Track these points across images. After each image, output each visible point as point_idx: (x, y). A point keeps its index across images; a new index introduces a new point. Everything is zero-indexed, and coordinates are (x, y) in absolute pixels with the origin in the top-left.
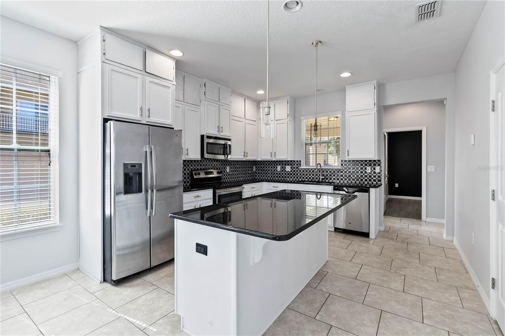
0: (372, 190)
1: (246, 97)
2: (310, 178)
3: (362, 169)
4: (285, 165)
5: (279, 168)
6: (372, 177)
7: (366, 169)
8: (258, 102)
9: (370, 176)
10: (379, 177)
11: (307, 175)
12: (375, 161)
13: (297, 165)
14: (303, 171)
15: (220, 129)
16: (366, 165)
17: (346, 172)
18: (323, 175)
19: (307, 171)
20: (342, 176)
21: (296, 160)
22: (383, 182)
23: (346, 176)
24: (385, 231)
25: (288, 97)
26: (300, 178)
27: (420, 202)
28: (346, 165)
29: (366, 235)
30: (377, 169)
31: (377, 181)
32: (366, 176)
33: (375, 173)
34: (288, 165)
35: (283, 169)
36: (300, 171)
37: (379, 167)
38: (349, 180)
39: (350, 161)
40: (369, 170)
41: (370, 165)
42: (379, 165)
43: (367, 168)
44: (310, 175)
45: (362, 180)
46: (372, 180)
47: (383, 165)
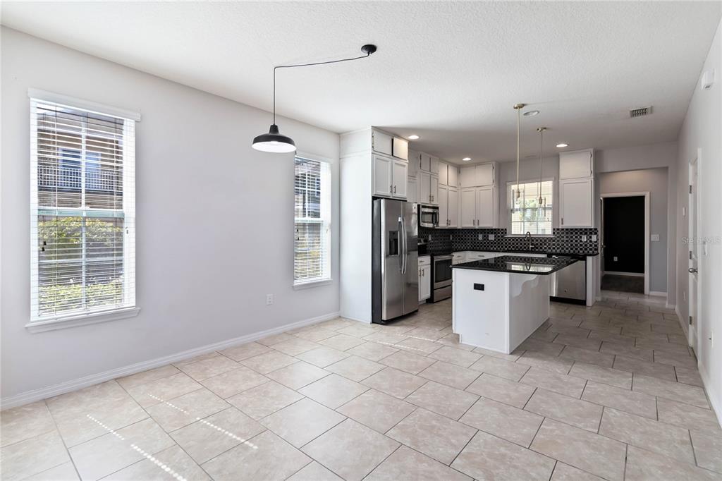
0: (589, 259)
1: (449, 164)
2: (517, 247)
3: (576, 237)
4: (488, 233)
5: (480, 237)
6: (588, 245)
7: (581, 237)
8: (459, 168)
9: (586, 245)
10: (596, 246)
11: (513, 244)
12: (591, 229)
13: (502, 233)
14: (510, 240)
15: (431, 198)
16: (581, 233)
17: (558, 241)
18: (532, 244)
19: (513, 240)
20: (554, 245)
21: (501, 228)
22: (599, 251)
23: (558, 245)
24: (602, 301)
25: (494, 163)
26: (506, 247)
27: (642, 279)
28: (558, 233)
29: (583, 303)
30: (594, 238)
31: (593, 250)
32: (581, 245)
33: (591, 241)
34: (492, 233)
35: (486, 238)
36: (506, 240)
37: (595, 236)
38: (563, 249)
39: (563, 229)
40: (584, 238)
41: (586, 233)
42: (596, 233)
43: (583, 236)
44: (517, 244)
45: (576, 249)
46: (588, 250)
47: (599, 233)
